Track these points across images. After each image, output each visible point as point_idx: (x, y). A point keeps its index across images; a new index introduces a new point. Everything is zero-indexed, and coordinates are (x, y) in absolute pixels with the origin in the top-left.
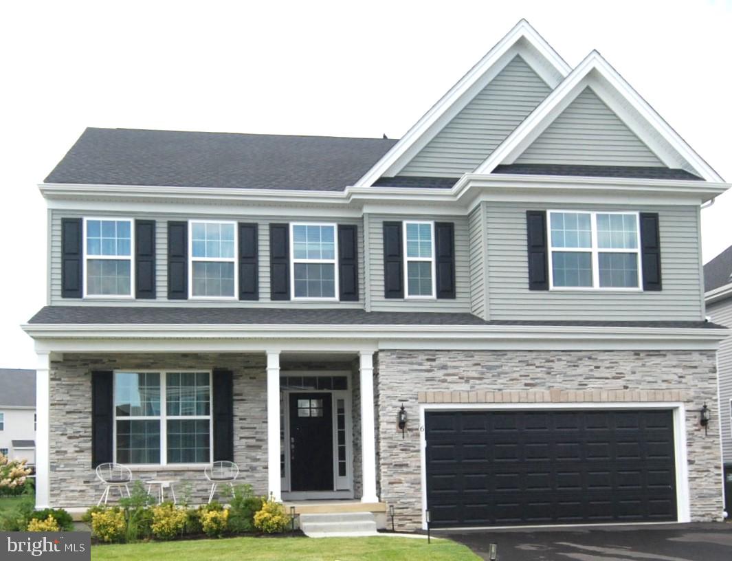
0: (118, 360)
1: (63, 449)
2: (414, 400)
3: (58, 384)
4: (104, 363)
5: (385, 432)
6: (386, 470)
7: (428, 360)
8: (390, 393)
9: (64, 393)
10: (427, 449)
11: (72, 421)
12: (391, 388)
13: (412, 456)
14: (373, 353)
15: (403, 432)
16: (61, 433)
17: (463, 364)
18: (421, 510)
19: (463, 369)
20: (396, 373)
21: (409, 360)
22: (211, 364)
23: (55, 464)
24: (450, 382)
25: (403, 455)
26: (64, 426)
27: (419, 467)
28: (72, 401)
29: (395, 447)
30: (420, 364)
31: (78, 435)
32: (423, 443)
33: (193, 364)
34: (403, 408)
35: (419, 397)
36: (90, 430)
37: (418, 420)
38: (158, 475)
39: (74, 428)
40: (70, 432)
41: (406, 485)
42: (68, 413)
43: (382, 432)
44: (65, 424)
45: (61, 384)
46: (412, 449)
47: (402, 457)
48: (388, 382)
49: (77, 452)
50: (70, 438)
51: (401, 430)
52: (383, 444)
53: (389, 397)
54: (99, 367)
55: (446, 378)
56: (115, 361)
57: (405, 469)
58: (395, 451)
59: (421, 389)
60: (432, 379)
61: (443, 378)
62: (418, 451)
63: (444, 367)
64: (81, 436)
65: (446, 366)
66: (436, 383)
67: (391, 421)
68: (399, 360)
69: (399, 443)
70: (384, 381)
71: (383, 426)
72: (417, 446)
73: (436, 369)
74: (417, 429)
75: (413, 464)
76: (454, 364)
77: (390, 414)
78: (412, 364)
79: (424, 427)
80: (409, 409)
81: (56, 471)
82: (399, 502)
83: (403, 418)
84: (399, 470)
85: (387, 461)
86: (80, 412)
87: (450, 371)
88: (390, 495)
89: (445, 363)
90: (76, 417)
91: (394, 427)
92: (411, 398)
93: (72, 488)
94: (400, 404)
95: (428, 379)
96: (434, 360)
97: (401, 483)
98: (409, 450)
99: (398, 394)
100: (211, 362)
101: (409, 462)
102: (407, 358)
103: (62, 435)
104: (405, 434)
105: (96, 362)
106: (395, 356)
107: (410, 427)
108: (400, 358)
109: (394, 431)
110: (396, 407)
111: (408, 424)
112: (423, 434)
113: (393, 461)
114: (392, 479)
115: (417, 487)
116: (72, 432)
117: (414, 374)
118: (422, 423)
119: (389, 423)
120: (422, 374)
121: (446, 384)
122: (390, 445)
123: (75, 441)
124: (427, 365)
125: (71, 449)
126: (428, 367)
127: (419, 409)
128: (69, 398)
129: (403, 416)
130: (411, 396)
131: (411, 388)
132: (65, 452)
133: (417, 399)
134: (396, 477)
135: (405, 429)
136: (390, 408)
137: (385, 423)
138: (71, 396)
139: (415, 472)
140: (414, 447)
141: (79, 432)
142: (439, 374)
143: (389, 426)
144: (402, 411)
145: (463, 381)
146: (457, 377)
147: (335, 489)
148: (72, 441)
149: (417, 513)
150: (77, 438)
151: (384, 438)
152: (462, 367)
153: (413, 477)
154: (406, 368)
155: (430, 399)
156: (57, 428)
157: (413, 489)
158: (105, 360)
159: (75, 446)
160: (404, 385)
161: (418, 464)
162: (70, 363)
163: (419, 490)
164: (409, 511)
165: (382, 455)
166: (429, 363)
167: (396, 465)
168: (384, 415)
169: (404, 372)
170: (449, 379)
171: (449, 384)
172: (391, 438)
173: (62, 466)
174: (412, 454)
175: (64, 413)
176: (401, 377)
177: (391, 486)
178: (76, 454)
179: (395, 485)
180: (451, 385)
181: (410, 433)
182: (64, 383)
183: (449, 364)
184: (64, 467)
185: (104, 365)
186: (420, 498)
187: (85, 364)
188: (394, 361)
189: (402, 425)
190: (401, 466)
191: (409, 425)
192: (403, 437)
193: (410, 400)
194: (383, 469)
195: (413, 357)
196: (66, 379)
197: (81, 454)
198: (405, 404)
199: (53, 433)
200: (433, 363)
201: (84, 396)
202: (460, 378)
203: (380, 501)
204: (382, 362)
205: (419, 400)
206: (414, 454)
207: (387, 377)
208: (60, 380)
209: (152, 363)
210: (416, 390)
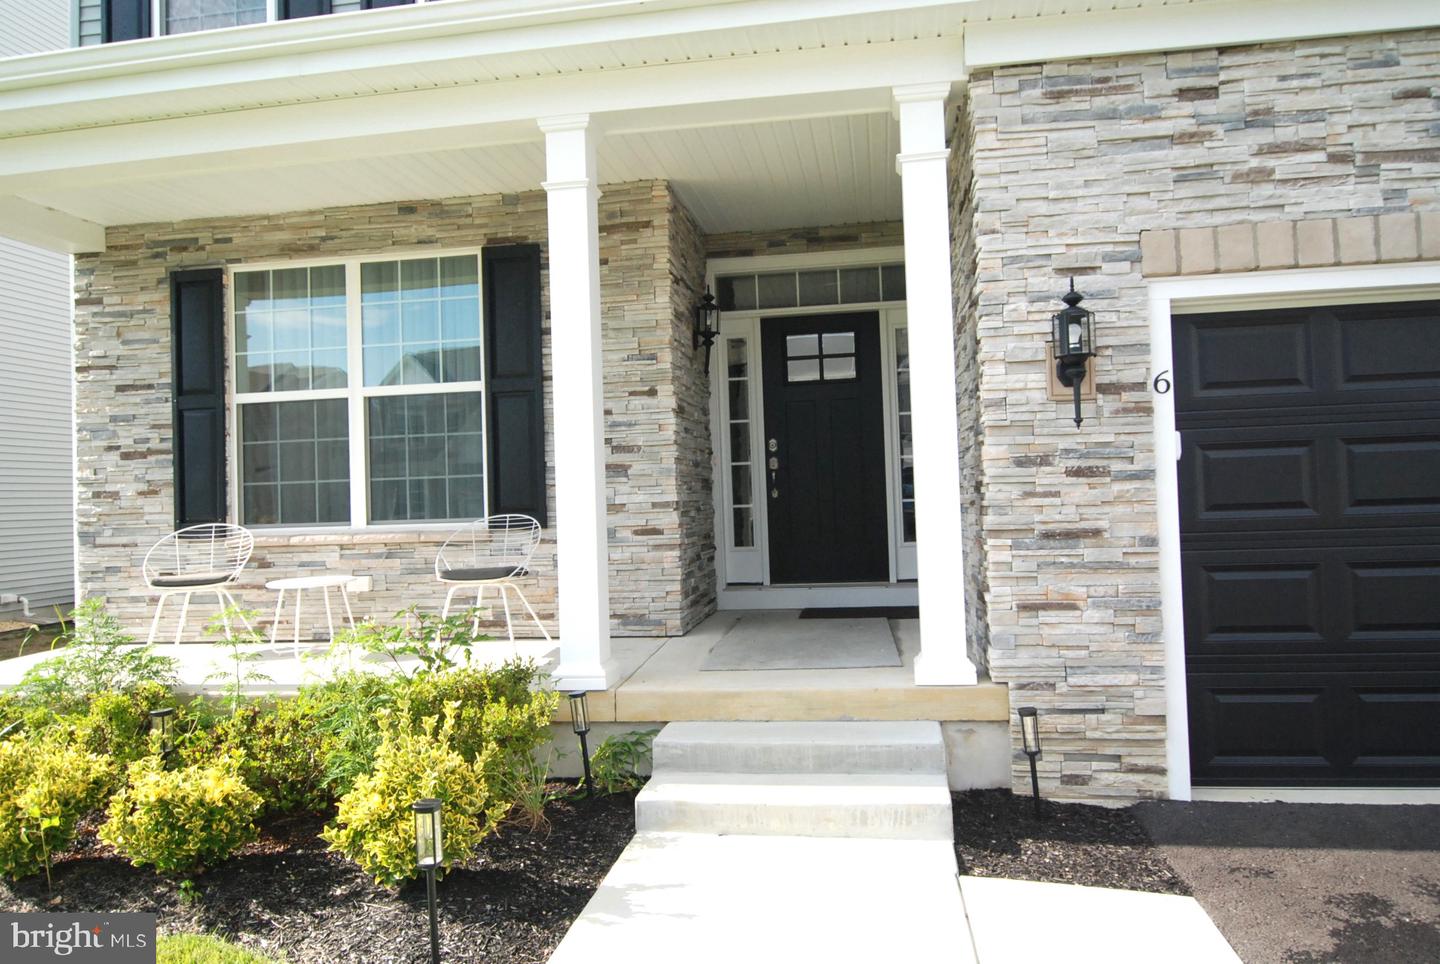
0: (238, 238)
1: (109, 488)
2: (1126, 266)
3: (95, 314)
4: (202, 248)
5: (1001, 403)
6: (1005, 556)
7: (1183, 94)
8: (1018, 243)
9: (109, 338)
10: (1183, 467)
11: (131, 411)
12: (1023, 225)
13: (1119, 499)
14: (944, 91)
15: (1078, 402)
16: (105, 444)
17: (1347, 97)
18: (1161, 719)
19: (1348, 119)
20: (1043, 161)
21: (1100, 102)
22: (481, 226)
23: (91, 529)
24: (1284, 181)
25: (1079, 491)
26: (111, 427)
27: (1152, 541)
28: (127, 358)
29: (1044, 460)
30: (1151, 114)
31: (143, 448)
32: (1167, 445)
33: (430, 232)
34: (1073, 299)
35: (1146, 252)
36: (169, 433)
37: (1144, 348)
38: (342, 556)
39: (135, 430)
40: (126, 438)
41: (1092, 615)
42: (121, 389)
43: (990, 405)
44: (114, 419)
45: (102, 314)
46: (1116, 466)
47: (1074, 502)
48: (1008, 199)
49: (141, 493)
50: (126, 456)
51: (1070, 391)
52: (993, 450)
53: (1015, 259)
54: (190, 259)
55: (1270, 162)
56: (229, 240)
57: (1088, 552)
58: (1044, 477)
59: (1156, 215)
60: (1203, 172)
61: (1254, 163)
62: (1148, 475)
63: (1258, 118)
64: (151, 452)
65: (1269, 111)
66: (1222, 190)
67: (1027, 356)
68: (1054, 109)
69: (1063, 444)
70: (994, 195)
71: (994, 379)
72: (1139, 456)
73: (1219, 130)
74: (1140, 386)
75: (1126, 531)
76: (1306, 101)
77: (1017, 329)
78: (1112, 115)
79: (1170, 377)
80: (1103, 304)
81: (95, 546)
82: (1062, 687)
83: (1073, 339)
84: (1060, 553)
85: (1008, 520)
86: (150, 387)
87: (1286, 133)
88: (1024, 658)
89: (1262, 102)
90: (138, 400)
91: (1038, 381)
92: (1110, 258)
93: (133, 593)
94: (1062, 285)
95: (1183, 176)
96: (1211, 92)
97: (1073, 607)
98: (1106, 473)
99: (1054, 244)
100: (478, 221)
101: (1103, 524)
102: (1093, 93)
103: (110, 448)
104: (1087, 409)
105: (181, 246)
106: (1037, 92)
107: (1106, 380)
108: (1058, 96)
109: (1038, 396)
110: (1047, 299)
111: (1097, 363)
112: (1165, 405)
113: (1038, 518)
114: (1033, 592)
115: (1143, 624)
116: (130, 442)
117: (1124, 159)
118: (1162, 359)
119: (1013, 364)
120: (1157, 154)
121: (1267, 190)
122: (1020, 453)
123: (136, 466)
124: (1180, 117)
125: (128, 490)
126: (1188, 125)
127: (1144, 305)
128: (121, 350)
129: (1075, 334)
130: (1109, 248)
131: (1111, 218)
132: (115, 495)
133: (1136, 260)
134: (1050, 585)
135: (1084, 389)
136: (1022, 305)
137: (1001, 369)
138: (125, 343)
139: (1133, 560)
140: (1131, 460)
141: (147, 440)
142: (1240, 149)
143: (1016, 379)
144: (1073, 311)
145: (1350, 169)
146: (1321, 156)
147: (893, 579)
148: (132, 464)
149: (1143, 731)
150: (143, 455)
151: (997, 427)
152: (1342, 111)
153: (1121, 582)
154: (1084, 137)
155: (1196, 252)
156: (95, 432)
157: (1122, 634)
158: (204, 237)
159: (137, 479)
160: (1080, 205)
161: (1144, 531)
162: (123, 256)
163: (1153, 637)
164: (1109, 725)
165: (991, 493)
166: (1188, 107)
167: (1048, 535)
168: (996, 333)
169: (1080, 155)
170: (1282, 166)
171: (1281, 190)
172: (1028, 427)
173: (108, 533)
174: (1117, 487)
175: (112, 393)
176: (1065, 176)
177: (1026, 619)
178: (140, 501)
179: (1045, 616)
180: (1291, 193)
181: (1107, 403)
182: (107, 310)
183: (1282, 103)
184: (113, 535)
185: (203, 255)
186: (1156, 669)
187: (157, 256)
188: (1028, 111)
189: (1072, 367)
190: (1071, 536)
191: (1102, 369)
192: (1078, 421)
193: (1107, 267)
194: (997, 552)
195: (1116, 90)
196: (116, 299)
197: (150, 500)
198: (1081, 283)
199: (88, 444)
200: (1207, 107)
201: (156, 341)
202: (1334, 158)
203: (983, 674)
204: (982, 120)
205: (1147, 266)
206: (1130, 486)
207: (1004, 179)
208: (99, 302)
209: (324, 239)
210: (1135, 223)
